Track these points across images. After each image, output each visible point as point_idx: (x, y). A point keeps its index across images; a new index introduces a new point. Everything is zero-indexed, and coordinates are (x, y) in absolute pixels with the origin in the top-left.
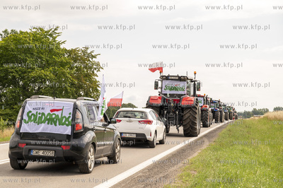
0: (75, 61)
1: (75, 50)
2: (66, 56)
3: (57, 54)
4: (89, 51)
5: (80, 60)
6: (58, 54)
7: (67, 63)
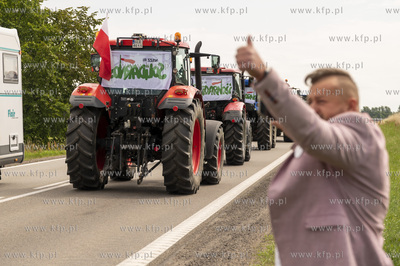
0: (66, 32)
1: (65, 12)
2: (50, 22)
3: (35, 20)
4: (89, 14)
5: (73, 29)
6: (37, 19)
7: (51, 34)
